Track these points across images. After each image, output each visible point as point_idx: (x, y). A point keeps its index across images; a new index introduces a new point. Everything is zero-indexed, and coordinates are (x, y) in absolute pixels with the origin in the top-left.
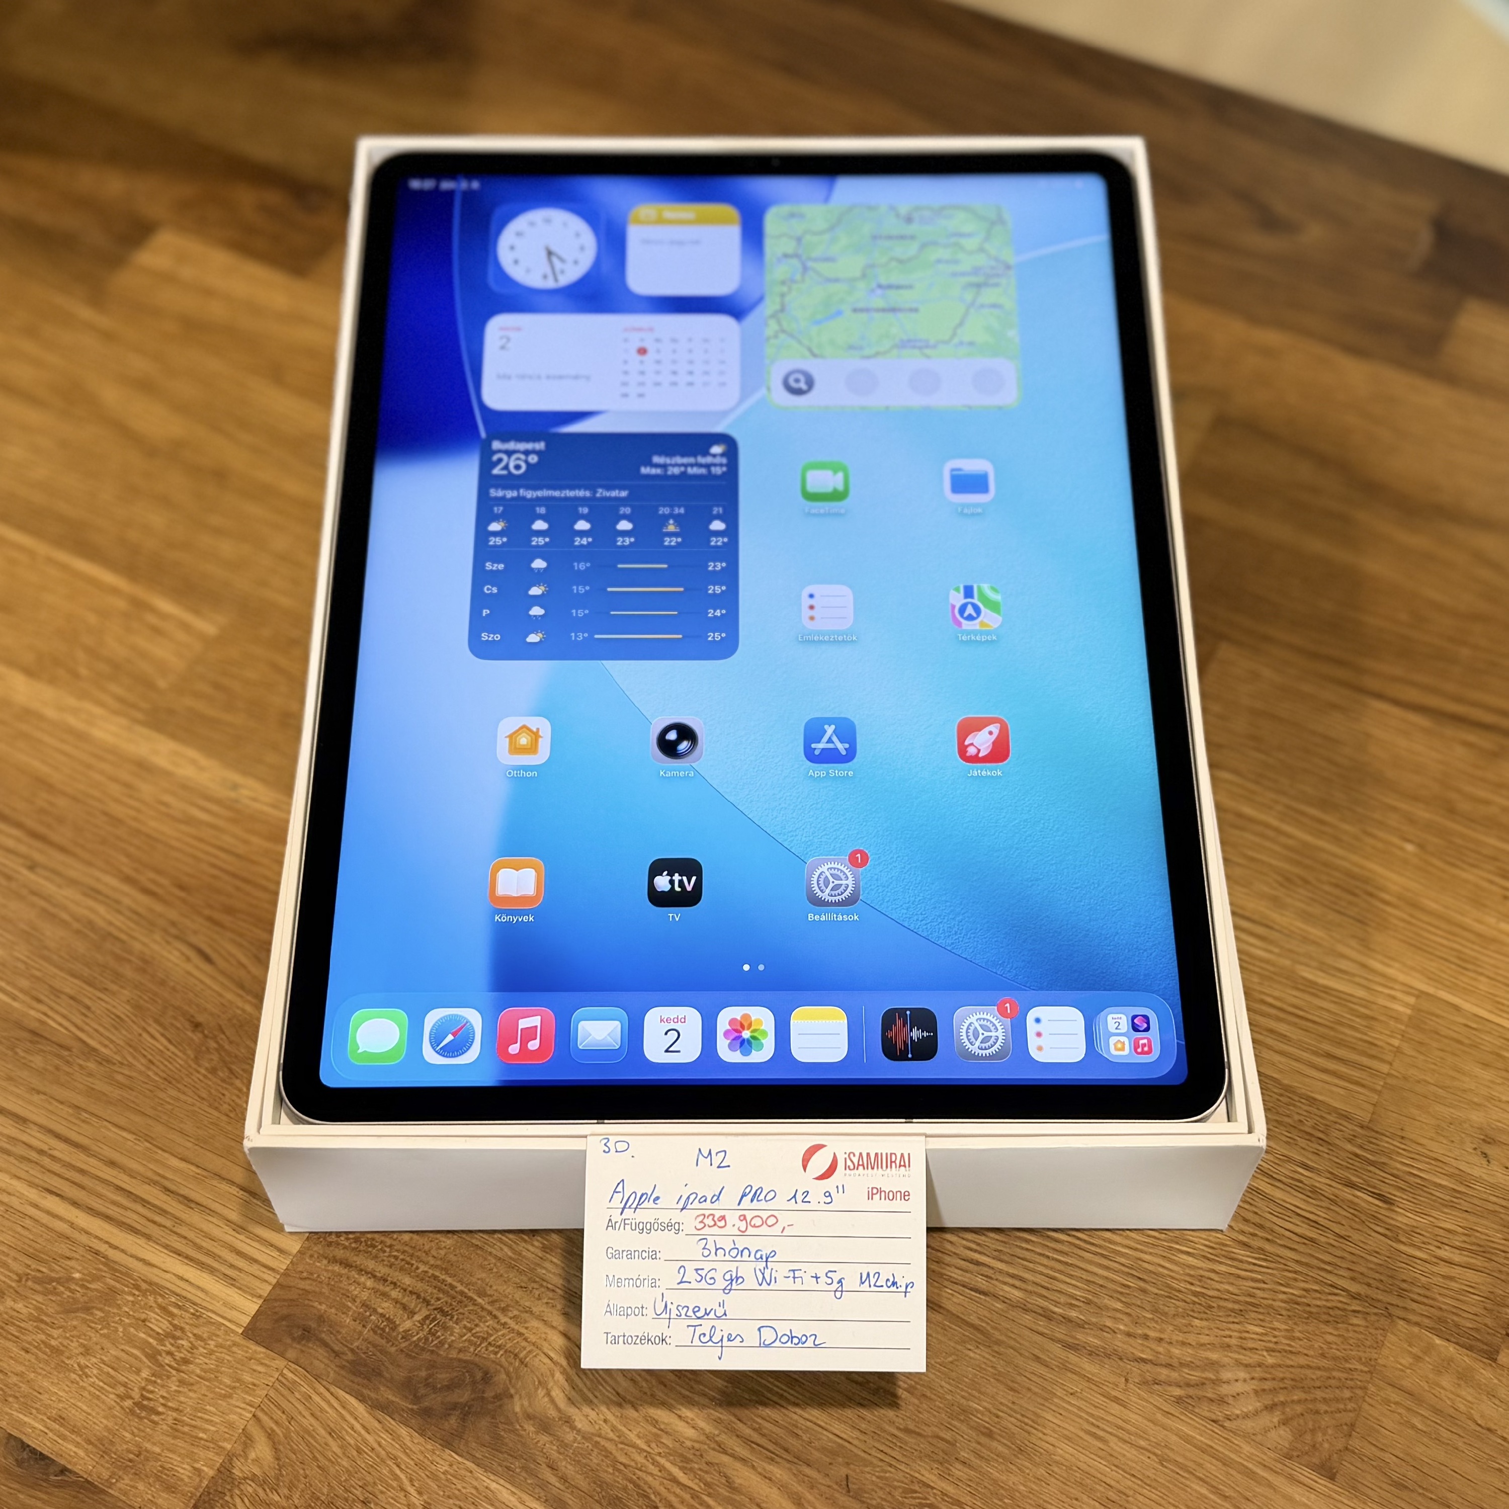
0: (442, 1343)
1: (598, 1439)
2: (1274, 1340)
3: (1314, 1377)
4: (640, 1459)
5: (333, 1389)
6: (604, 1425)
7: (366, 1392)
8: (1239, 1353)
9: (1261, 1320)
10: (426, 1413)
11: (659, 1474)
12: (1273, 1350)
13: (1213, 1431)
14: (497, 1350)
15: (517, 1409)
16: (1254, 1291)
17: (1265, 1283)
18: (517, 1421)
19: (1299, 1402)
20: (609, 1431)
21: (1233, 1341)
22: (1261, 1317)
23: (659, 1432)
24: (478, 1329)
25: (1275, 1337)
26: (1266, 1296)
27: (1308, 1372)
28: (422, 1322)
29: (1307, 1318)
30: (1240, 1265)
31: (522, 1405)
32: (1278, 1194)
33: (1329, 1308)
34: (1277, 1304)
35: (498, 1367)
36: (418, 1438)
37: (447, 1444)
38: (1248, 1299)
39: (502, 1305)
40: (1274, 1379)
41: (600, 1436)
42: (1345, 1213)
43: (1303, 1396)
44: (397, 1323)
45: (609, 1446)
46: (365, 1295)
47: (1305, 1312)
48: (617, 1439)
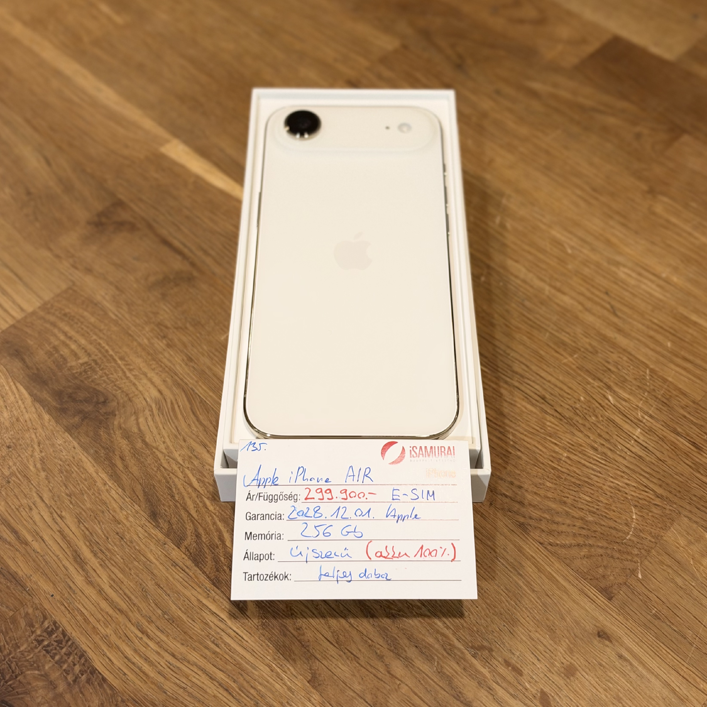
0: (88, 378)
1: (156, 451)
2: (597, 507)
3: (617, 536)
4: (175, 468)
5: (18, 385)
6: (162, 443)
7: (35, 391)
8: (570, 508)
9: (591, 493)
10: (63, 411)
11: (184, 479)
12: (594, 513)
13: (538, 549)
14: (117, 389)
15: (116, 423)
16: (592, 476)
17: (600, 473)
18: (113, 429)
19: (602, 547)
20: (164, 448)
21: (569, 501)
22: (592, 492)
23: (193, 456)
24: (111, 376)
25: (598, 506)
26: (599, 481)
27: (614, 532)
28: (82, 364)
29: (623, 501)
30: (588, 459)
31: (119, 422)
32: (626, 427)
33: (640, 498)
34: (605, 487)
35: (115, 398)
36: (53, 422)
37: (68, 430)
38: (586, 480)
39: (131, 367)
40: (589, 530)
41: (157, 449)
42: (668, 448)
43: (605, 544)
44: (69, 360)
45: (160, 455)
46: (56, 343)
47: (622, 496)
48: (166, 453)
